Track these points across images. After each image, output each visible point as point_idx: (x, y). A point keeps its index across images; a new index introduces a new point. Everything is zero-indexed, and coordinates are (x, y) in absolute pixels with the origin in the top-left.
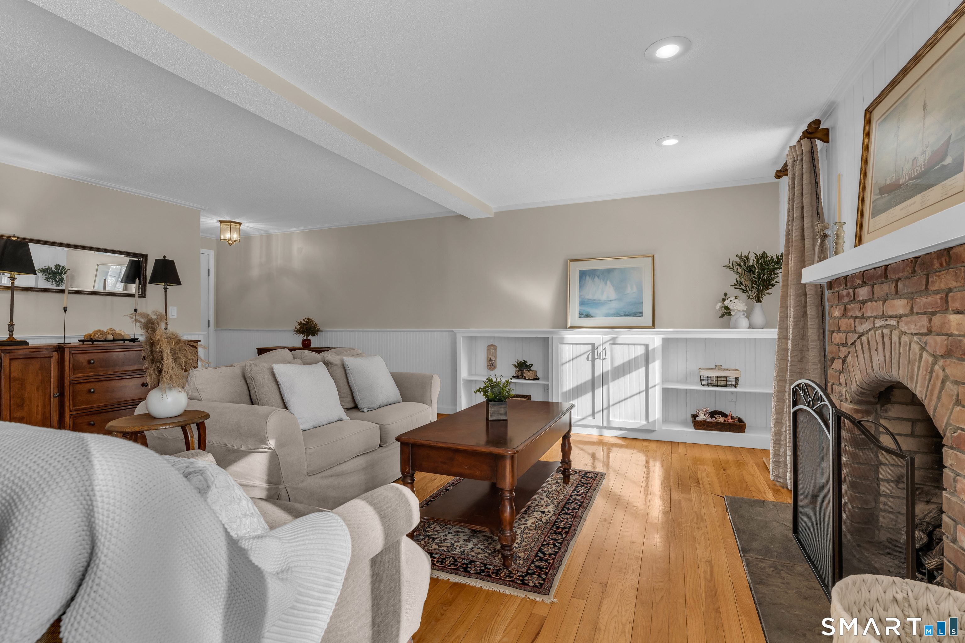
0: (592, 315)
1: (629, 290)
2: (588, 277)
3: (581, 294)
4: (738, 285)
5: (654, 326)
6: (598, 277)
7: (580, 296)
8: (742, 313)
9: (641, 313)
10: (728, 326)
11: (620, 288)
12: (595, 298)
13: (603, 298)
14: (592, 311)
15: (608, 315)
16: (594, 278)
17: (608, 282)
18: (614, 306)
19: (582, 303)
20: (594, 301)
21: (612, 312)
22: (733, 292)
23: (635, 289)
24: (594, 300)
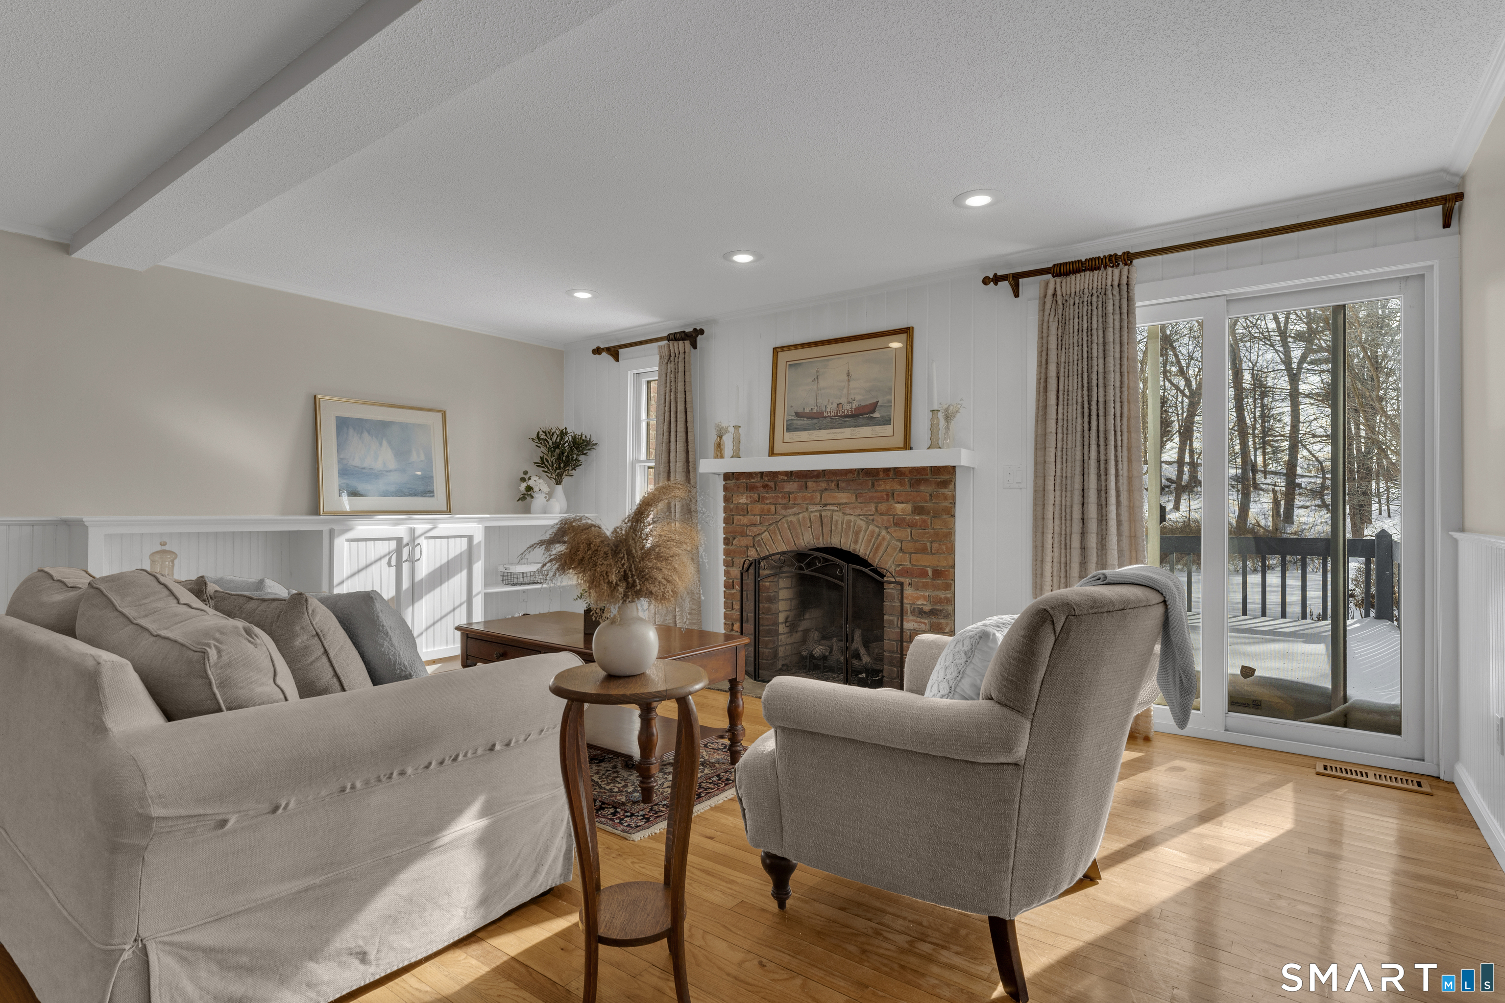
0: (362, 492)
1: (414, 457)
2: (351, 431)
3: (342, 456)
4: (542, 463)
5: (449, 511)
6: (369, 432)
7: (340, 461)
8: (545, 495)
9: (432, 492)
10: (527, 510)
11: (402, 454)
12: (365, 465)
13: (378, 466)
14: (361, 487)
15: (386, 494)
16: (362, 432)
17: (385, 443)
18: (395, 479)
19: (344, 472)
20: (364, 471)
21: (392, 488)
22: (533, 470)
23: (423, 457)
24: (364, 468)
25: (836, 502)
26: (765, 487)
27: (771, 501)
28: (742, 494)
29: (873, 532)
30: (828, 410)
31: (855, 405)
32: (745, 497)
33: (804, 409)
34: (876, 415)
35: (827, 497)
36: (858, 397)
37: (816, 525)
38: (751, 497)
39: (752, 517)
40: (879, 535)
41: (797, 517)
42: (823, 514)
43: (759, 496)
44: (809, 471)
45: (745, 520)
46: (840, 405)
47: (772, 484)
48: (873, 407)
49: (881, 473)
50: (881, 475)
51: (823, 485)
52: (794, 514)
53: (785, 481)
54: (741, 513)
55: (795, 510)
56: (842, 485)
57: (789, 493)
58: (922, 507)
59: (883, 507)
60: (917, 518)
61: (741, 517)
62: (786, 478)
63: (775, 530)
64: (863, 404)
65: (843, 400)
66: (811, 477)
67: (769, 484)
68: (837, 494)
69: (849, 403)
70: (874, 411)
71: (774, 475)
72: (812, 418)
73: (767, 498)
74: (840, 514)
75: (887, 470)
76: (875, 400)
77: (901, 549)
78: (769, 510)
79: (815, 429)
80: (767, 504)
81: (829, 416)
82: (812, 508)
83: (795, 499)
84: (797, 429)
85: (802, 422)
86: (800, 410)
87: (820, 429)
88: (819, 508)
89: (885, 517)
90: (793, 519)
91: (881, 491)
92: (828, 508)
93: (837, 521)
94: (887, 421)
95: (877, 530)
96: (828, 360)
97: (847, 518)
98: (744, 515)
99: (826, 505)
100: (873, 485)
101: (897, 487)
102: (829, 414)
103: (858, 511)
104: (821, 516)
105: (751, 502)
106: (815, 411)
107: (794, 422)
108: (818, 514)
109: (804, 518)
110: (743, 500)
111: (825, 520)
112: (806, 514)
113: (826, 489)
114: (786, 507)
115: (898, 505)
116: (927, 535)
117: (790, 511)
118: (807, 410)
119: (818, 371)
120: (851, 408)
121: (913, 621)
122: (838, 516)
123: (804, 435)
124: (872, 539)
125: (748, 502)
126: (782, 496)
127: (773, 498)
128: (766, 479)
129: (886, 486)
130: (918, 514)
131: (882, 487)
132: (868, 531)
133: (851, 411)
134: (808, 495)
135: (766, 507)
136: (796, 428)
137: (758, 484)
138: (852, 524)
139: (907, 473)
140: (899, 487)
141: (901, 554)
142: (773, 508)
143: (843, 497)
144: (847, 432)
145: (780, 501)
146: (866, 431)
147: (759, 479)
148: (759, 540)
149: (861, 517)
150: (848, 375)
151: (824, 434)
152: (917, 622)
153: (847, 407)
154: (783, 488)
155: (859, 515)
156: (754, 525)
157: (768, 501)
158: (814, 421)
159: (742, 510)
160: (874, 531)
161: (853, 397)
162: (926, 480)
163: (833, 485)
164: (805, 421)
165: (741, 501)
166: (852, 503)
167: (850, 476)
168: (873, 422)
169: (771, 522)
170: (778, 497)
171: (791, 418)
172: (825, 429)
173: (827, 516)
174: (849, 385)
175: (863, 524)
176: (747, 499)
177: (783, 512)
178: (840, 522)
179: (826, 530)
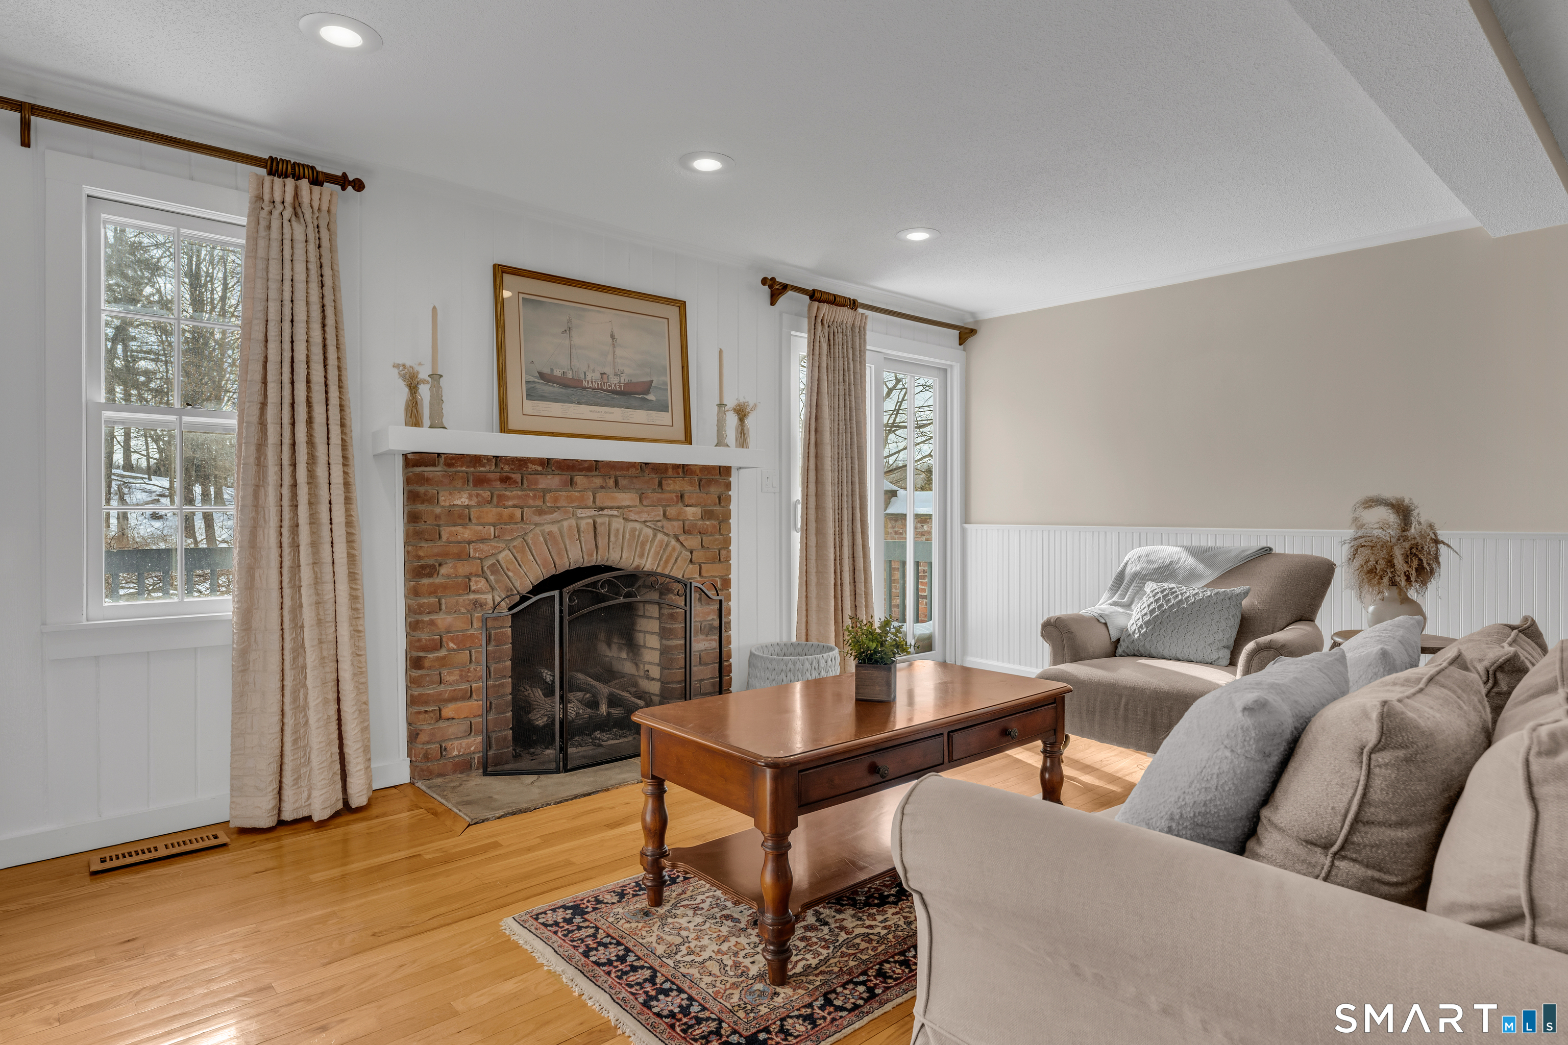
25: (616, 505)
26: (505, 480)
27: (516, 502)
28: (461, 490)
29: (661, 542)
30: (588, 378)
31: (624, 379)
32: (465, 496)
33: (552, 370)
34: (651, 397)
35: (603, 498)
36: (627, 371)
37: (588, 537)
38: (478, 495)
39: (481, 528)
40: (667, 545)
41: (559, 525)
42: (599, 520)
43: (492, 494)
44: (577, 461)
45: (466, 533)
46: (605, 376)
47: (517, 477)
48: (647, 387)
49: (670, 470)
50: (670, 472)
51: (598, 481)
52: (553, 523)
53: (537, 473)
54: (459, 521)
55: (556, 516)
56: (622, 482)
57: (545, 491)
58: (712, 511)
59: (672, 511)
60: (708, 523)
61: (459, 529)
62: (540, 468)
63: (523, 546)
64: (634, 380)
65: (608, 370)
66: (581, 470)
67: (513, 476)
68: (617, 494)
69: (616, 375)
70: (647, 392)
71: (521, 463)
72: (566, 386)
73: (509, 498)
74: (621, 520)
75: (676, 467)
76: (649, 379)
77: (691, 561)
78: (512, 517)
79: (572, 402)
80: (506, 507)
81: (590, 388)
82: (581, 513)
83: (556, 500)
84: (543, 398)
85: (551, 389)
86: (546, 371)
87: (579, 403)
88: (592, 512)
89: (675, 523)
90: (554, 528)
91: (670, 492)
92: (605, 512)
93: (618, 530)
94: (663, 407)
95: (666, 538)
96: (584, 310)
97: (631, 525)
98: (464, 525)
99: (602, 509)
100: (660, 484)
101: (687, 488)
102: (590, 385)
103: (645, 517)
104: (595, 522)
105: (479, 504)
106: (570, 375)
107: (538, 386)
108: (591, 521)
109: (570, 527)
110: (462, 499)
111: (600, 529)
112: (573, 522)
113: (602, 487)
114: (541, 512)
115: (688, 509)
116: (717, 542)
117: (548, 517)
118: (558, 373)
119: (569, 321)
120: (620, 382)
121: (704, 640)
122: (618, 523)
123: (556, 408)
124: (660, 550)
125: (473, 503)
126: (535, 496)
127: (519, 497)
128: (507, 468)
129: (674, 485)
130: (709, 519)
131: (671, 487)
132: (657, 541)
133: (620, 386)
134: (576, 494)
135: (507, 512)
136: (542, 396)
137: (491, 476)
138: (637, 533)
139: (698, 471)
140: (690, 488)
141: (691, 566)
142: (518, 512)
143: (626, 498)
144: (617, 413)
145: (531, 502)
146: (639, 415)
147: (493, 467)
148: (494, 564)
149: (648, 524)
150: (613, 337)
151: (585, 411)
152: (707, 641)
153: (614, 380)
154: (536, 483)
155: (645, 521)
156: (483, 540)
157: (510, 503)
158: (570, 391)
159: (460, 516)
160: (663, 541)
161: (620, 368)
162: (716, 481)
163: (611, 482)
164: (555, 389)
165: (458, 502)
166: (636, 506)
167: (633, 472)
168: (646, 405)
169: (515, 534)
170: (528, 496)
171: (532, 379)
172: (587, 404)
173: (603, 523)
174: (614, 352)
175: (650, 532)
176: (470, 497)
177: (537, 519)
178: (621, 531)
179: (602, 543)
